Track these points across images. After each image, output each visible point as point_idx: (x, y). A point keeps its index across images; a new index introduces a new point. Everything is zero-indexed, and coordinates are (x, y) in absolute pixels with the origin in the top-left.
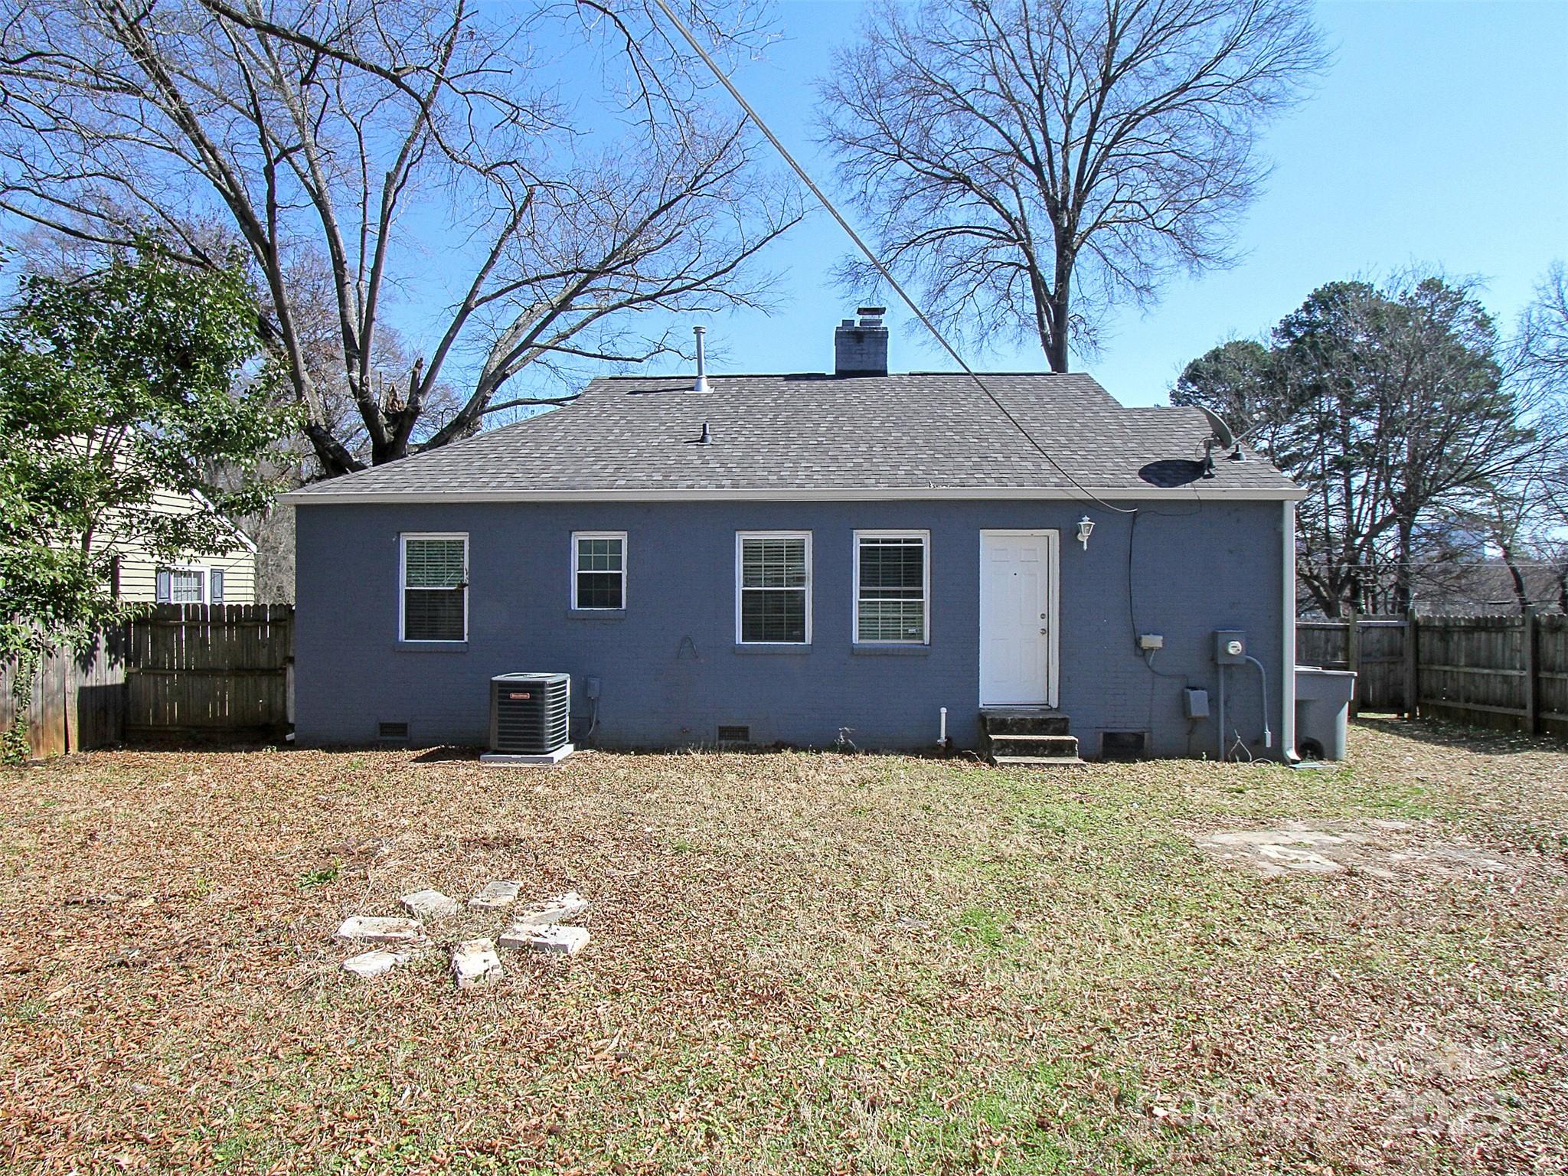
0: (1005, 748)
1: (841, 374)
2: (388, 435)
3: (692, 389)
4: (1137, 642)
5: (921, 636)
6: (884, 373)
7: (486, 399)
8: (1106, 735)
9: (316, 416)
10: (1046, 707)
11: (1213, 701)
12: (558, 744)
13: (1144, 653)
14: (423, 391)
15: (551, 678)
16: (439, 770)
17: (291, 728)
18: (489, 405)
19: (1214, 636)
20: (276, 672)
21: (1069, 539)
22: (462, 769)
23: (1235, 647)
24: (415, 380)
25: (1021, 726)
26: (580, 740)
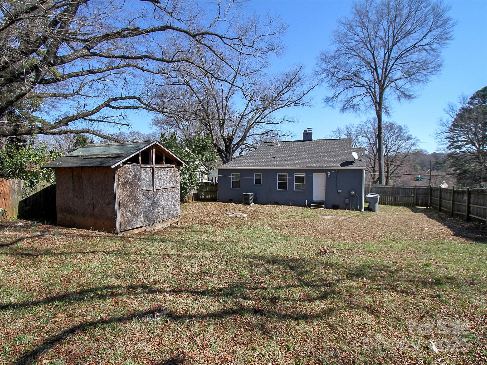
0: (313, 206)
1: (304, 141)
2: (228, 143)
3: (277, 145)
4: (338, 191)
5: (304, 189)
6: (312, 140)
7: (246, 134)
8: (333, 206)
9: (215, 142)
10: (324, 201)
11: (349, 201)
12: (252, 203)
13: (339, 193)
14: (234, 135)
15: (250, 194)
16: (236, 205)
17: (218, 200)
18: (247, 136)
19: (350, 191)
20: (215, 192)
21: (327, 175)
22: (239, 205)
23: (353, 193)
24: (233, 133)
25: (317, 203)
26: (255, 202)
